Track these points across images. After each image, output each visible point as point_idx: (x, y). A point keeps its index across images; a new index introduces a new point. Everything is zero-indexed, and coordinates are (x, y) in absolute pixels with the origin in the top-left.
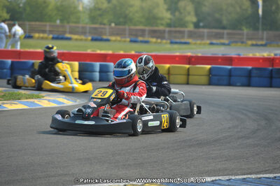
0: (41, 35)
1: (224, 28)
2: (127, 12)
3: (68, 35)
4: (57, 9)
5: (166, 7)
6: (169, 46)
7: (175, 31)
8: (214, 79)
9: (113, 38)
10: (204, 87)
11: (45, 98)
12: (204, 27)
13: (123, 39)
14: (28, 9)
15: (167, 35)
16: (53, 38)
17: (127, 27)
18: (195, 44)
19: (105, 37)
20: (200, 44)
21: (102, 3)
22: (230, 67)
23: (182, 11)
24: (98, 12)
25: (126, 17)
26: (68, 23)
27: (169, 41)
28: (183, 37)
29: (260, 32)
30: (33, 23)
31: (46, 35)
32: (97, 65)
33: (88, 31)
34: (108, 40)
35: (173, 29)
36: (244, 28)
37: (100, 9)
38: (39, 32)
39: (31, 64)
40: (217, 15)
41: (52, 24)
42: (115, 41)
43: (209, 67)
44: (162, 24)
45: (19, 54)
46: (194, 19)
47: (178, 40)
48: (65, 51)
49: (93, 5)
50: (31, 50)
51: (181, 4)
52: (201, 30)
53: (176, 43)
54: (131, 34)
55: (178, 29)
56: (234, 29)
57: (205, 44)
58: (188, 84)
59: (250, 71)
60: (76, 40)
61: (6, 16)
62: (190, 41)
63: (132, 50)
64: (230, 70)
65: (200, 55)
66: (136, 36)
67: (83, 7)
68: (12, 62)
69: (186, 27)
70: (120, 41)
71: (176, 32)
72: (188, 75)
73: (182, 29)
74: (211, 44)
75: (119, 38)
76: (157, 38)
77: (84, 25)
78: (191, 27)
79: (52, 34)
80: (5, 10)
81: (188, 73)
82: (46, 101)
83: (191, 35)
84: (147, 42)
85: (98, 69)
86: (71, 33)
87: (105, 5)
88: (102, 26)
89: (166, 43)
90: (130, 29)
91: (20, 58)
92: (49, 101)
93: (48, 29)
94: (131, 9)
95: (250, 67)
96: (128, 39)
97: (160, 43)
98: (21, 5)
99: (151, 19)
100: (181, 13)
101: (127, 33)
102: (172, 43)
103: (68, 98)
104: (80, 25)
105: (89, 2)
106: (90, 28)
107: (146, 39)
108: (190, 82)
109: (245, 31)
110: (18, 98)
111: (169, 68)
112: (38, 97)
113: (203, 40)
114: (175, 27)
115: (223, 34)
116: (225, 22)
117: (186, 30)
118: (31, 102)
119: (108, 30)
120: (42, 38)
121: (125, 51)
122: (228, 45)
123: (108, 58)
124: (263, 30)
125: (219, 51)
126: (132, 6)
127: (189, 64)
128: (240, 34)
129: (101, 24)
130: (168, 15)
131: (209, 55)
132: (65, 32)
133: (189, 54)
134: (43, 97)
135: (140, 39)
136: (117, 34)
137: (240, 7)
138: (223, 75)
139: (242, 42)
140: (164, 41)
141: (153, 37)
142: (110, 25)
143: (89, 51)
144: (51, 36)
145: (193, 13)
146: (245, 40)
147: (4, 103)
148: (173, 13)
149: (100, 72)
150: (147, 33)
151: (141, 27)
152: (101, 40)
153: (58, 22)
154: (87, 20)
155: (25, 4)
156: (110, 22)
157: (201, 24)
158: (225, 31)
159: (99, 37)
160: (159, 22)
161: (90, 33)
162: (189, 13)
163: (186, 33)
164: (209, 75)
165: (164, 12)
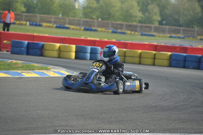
0: (48, 24)
1: (180, 26)
2: (111, 11)
3: (67, 26)
4: (61, 6)
5: (139, 8)
6: (140, 37)
7: (144, 26)
8: (173, 63)
9: (100, 29)
10: (166, 68)
11: (51, 70)
12: (165, 25)
13: (107, 30)
14: (39, 5)
15: (138, 29)
16: (57, 27)
17: (110, 22)
18: (159, 36)
19: (93, 28)
20: (163, 37)
21: (93, 3)
22: (185, 54)
24: (89, 10)
25: (109, 14)
26: (68, 16)
27: (140, 34)
28: (150, 31)
30: (43, 15)
31: (51, 25)
32: (89, 48)
34: (96, 30)
35: (144, 25)
36: (195, 26)
37: (91, 8)
38: (46, 22)
39: (41, 45)
40: (176, 16)
41: (56, 16)
42: (101, 31)
43: (170, 53)
44: (135, 21)
45: (33, 37)
46: (159, 19)
48: (66, 37)
49: (86, 4)
50: (41, 35)
51: (150, 7)
52: (164, 26)
53: (145, 35)
54: (113, 27)
55: (147, 25)
56: (188, 27)
57: (166, 37)
58: (154, 65)
59: (200, 58)
60: (73, 29)
61: (24, 9)
62: (155, 34)
63: (113, 38)
64: (186, 56)
65: (163, 44)
66: (117, 28)
67: (79, 6)
68: (28, 43)
69: (153, 24)
70: (104, 31)
72: (155, 59)
73: (150, 25)
74: (171, 37)
75: (104, 30)
76: (132, 30)
77: (79, 19)
78: (157, 24)
79: (56, 24)
80: (23, 6)
81: (154, 57)
82: (52, 73)
83: (156, 30)
84: (124, 33)
85: (89, 51)
86: (69, 24)
87: (95, 5)
88: (92, 20)
89: (138, 35)
90: (112, 23)
91: (33, 40)
92: (54, 72)
93: (53, 20)
95: (200, 55)
96: (111, 31)
97: (133, 34)
98: (35, 2)
99: (128, 16)
100: (150, 13)
101: (110, 25)
102: (142, 35)
103: (67, 70)
104: (76, 19)
105: (83, 2)
106: (84, 21)
107: (123, 31)
108: (155, 64)
109: (196, 29)
110: (32, 69)
111: (141, 53)
112: (47, 69)
113: (165, 34)
114: (145, 23)
115: (180, 30)
116: (181, 22)
117: (153, 26)
118: (42, 72)
119: (96, 23)
120: (49, 27)
121: (108, 39)
122: (183, 38)
123: (97, 43)
125: (177, 42)
126: (114, 7)
127: (155, 51)
128: (192, 31)
129: (91, 18)
130: (140, 14)
131: (170, 45)
132: (65, 23)
133: (155, 43)
134: (50, 69)
135: (119, 31)
136: (103, 27)
137: (193, 11)
138: (180, 60)
139: (194, 37)
140: (137, 33)
141: (128, 30)
142: (98, 19)
143: (82, 38)
144: (55, 25)
145: (158, 14)
146: (195, 35)
147: (22, 72)
148: (143, 13)
149: (90, 53)
150: (124, 27)
151: (120, 22)
152: (91, 30)
153: (60, 15)
154: (81, 15)
155: (37, 1)
157: (164, 22)
158: (182, 28)
159: (90, 28)
160: (133, 19)
161: (83, 25)
162: (156, 14)
163: (153, 28)
164: (169, 60)
165: (138, 12)
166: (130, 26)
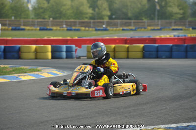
0: (4, 28)
1: (130, 19)
2: (62, 9)
3: (22, 27)
4: (12, 9)
5: (88, 5)
6: (94, 32)
8: (146, 54)
9: (55, 28)
13: (62, 29)
15: (92, 25)
16: (12, 30)
18: (112, 30)
19: (48, 28)
20: (116, 30)
21: (44, 4)
23: (100, 7)
24: (41, 10)
25: (61, 13)
26: (20, 18)
27: (94, 29)
29: (156, 21)
31: (6, 28)
34: (51, 30)
35: (96, 20)
36: (143, 18)
37: (42, 8)
40: (124, 10)
41: (10, 19)
42: (56, 30)
43: (142, 45)
44: (86, 18)
45: (7, 41)
46: (109, 13)
49: (37, 5)
51: (99, 3)
52: (116, 20)
53: (99, 30)
54: (67, 25)
55: (99, 20)
57: (119, 30)
58: (128, 58)
59: (171, 48)
60: (29, 30)
62: (109, 28)
64: (157, 47)
66: (71, 26)
68: (5, 47)
70: (59, 30)
71: (98, 22)
73: (102, 20)
74: (123, 30)
75: (59, 28)
76: (85, 27)
77: (33, 20)
78: (107, 19)
79: (11, 26)
81: (128, 51)
83: (108, 24)
84: (78, 30)
85: (64, 50)
86: (24, 25)
87: (46, 5)
90: (66, 21)
95: (171, 45)
96: (65, 29)
97: (88, 30)
99: (79, 14)
100: (99, 9)
101: (64, 24)
102: (96, 30)
104: (30, 20)
106: (38, 22)
107: (77, 28)
109: (145, 20)
111: (114, 48)
113: (117, 27)
115: (131, 23)
116: (130, 15)
117: (105, 21)
119: (50, 23)
122: (135, 30)
123: (69, 42)
126: (65, 5)
127: (126, 44)
128: (142, 23)
129: (44, 18)
130: (90, 11)
132: (20, 25)
135: (73, 28)
136: (57, 25)
138: (153, 51)
140: (91, 29)
141: (82, 27)
142: (50, 19)
144: (10, 28)
145: (107, 9)
146: (146, 27)
147: (19, 76)
148: (94, 10)
149: (66, 52)
150: (78, 24)
151: (72, 20)
152: (47, 30)
153: (13, 18)
156: (49, 17)
157: (114, 17)
158: (132, 21)
159: (45, 28)
160: (84, 16)
161: (38, 25)
162: (105, 9)
164: (142, 52)
165: (88, 8)
166: (83, 23)
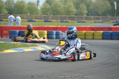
1: (99, 15)
2: (58, 9)
3: (34, 20)
4: (29, 9)
5: (74, 7)
6: (77, 23)
11: (39, 46)
13: (58, 21)
14: (16, 9)
15: (76, 19)
16: (28, 21)
18: (88, 22)
19: (49, 20)
20: (90, 22)
21: (48, 6)
22: (111, 32)
23: (81, 8)
24: (46, 10)
25: (57, 12)
26: (33, 14)
27: (77, 21)
28: (83, 19)
29: (116, 17)
31: (24, 20)
33: (42, 18)
34: (51, 21)
35: (78, 16)
36: (108, 15)
37: (46, 8)
40: (96, 10)
41: (27, 15)
42: (54, 22)
44: (73, 14)
45: (21, 28)
46: (87, 12)
47: (80, 21)
48: (40, 26)
49: (43, 6)
51: (81, 5)
52: (90, 16)
53: (80, 22)
54: (60, 19)
55: (80, 16)
56: (104, 16)
57: (92, 22)
60: (38, 21)
61: (7, 12)
62: (86, 21)
63: (64, 25)
64: (112, 33)
66: (63, 19)
69: (83, 15)
70: (56, 22)
71: (80, 17)
72: (94, 35)
73: (82, 16)
74: (95, 22)
75: (55, 21)
76: (72, 20)
77: (41, 15)
78: (85, 15)
80: (6, 10)
83: (86, 18)
84: (67, 22)
85: (55, 33)
86: (35, 19)
88: (48, 16)
89: (76, 22)
92: (41, 47)
93: (25, 17)
94: (59, 8)
96: (60, 21)
97: (73, 22)
98: (13, 7)
99: (68, 12)
100: (81, 9)
101: (59, 18)
102: (78, 22)
103: (48, 46)
104: (39, 15)
105: (42, 5)
106: (43, 16)
107: (67, 21)
111: (85, 33)
112: (36, 46)
113: (91, 20)
114: (79, 15)
115: (100, 18)
116: (100, 13)
118: (35, 48)
119: (51, 17)
122: (102, 22)
123: (58, 29)
124: (117, 16)
126: (60, 7)
128: (107, 18)
129: (47, 15)
130: (75, 10)
135: (65, 21)
136: (55, 19)
138: (109, 35)
139: (108, 21)
140: (75, 21)
141: (70, 20)
142: (51, 15)
143: (46, 26)
144: (27, 20)
145: (86, 9)
146: (109, 20)
148: (77, 10)
149: (56, 35)
150: (67, 18)
151: (64, 16)
152: (48, 21)
153: (29, 14)
154: (41, 13)
155: (14, 7)
156: (51, 14)
157: (90, 14)
158: (101, 17)
159: (47, 20)
160: (71, 13)
161: (43, 18)
162: (84, 9)
163: (84, 18)
164: (102, 35)
165: (74, 9)
166: (70, 17)
